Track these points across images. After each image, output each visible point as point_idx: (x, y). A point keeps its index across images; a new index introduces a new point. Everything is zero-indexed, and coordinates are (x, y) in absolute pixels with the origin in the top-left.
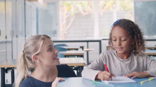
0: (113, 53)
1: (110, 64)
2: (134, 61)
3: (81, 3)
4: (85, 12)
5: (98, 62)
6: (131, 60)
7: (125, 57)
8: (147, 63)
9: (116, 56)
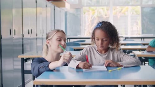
0: (94, 48)
1: (91, 57)
2: (110, 55)
3: (103, 9)
4: (106, 15)
5: (82, 54)
6: (108, 54)
7: (103, 52)
8: (121, 57)
9: (96, 50)
